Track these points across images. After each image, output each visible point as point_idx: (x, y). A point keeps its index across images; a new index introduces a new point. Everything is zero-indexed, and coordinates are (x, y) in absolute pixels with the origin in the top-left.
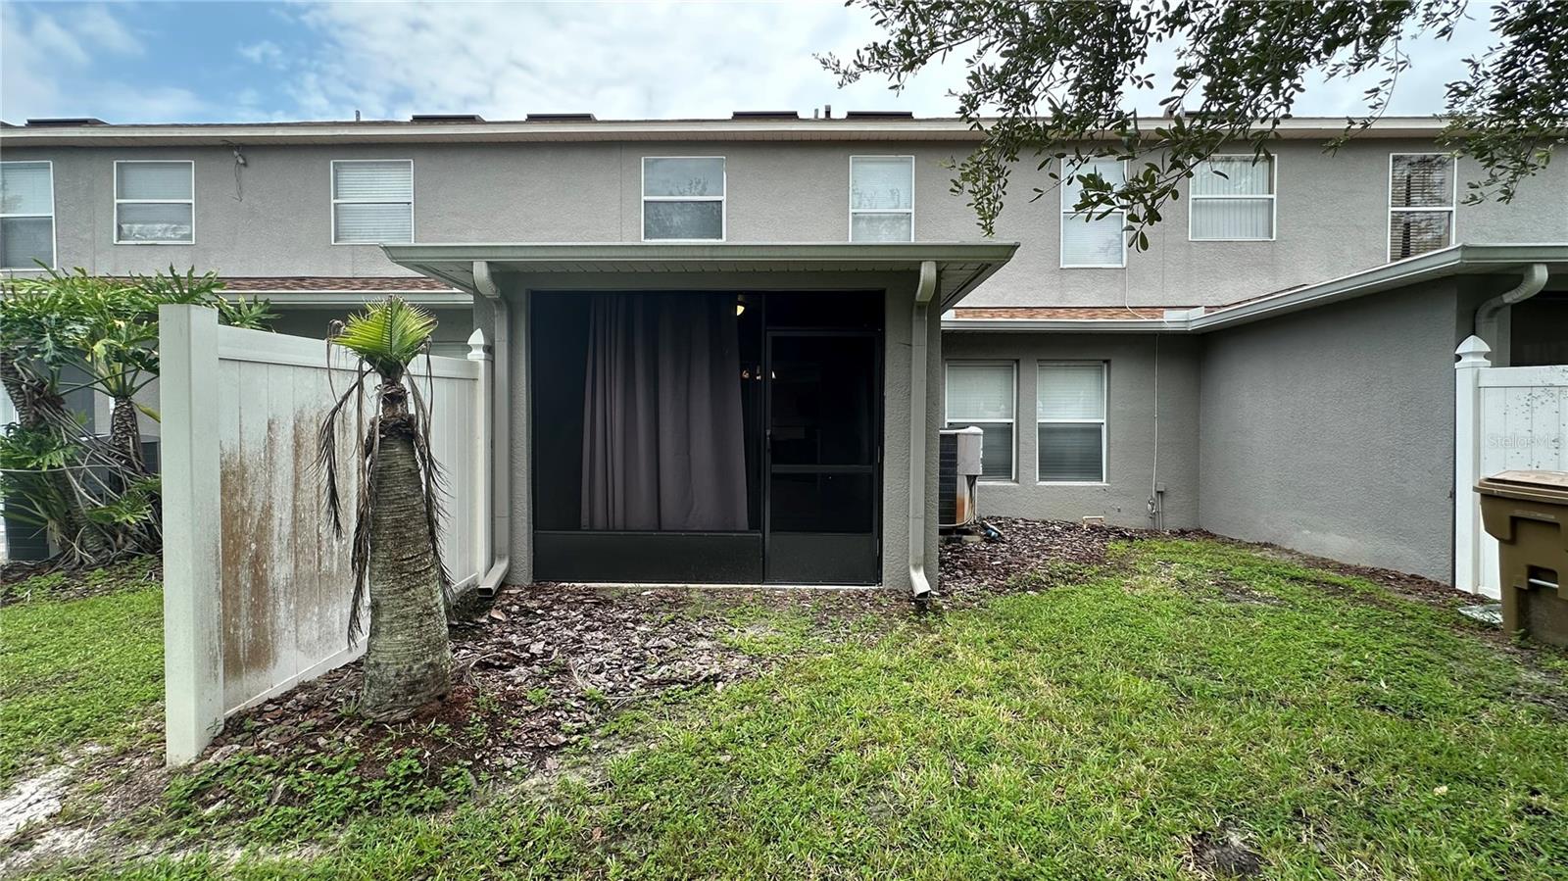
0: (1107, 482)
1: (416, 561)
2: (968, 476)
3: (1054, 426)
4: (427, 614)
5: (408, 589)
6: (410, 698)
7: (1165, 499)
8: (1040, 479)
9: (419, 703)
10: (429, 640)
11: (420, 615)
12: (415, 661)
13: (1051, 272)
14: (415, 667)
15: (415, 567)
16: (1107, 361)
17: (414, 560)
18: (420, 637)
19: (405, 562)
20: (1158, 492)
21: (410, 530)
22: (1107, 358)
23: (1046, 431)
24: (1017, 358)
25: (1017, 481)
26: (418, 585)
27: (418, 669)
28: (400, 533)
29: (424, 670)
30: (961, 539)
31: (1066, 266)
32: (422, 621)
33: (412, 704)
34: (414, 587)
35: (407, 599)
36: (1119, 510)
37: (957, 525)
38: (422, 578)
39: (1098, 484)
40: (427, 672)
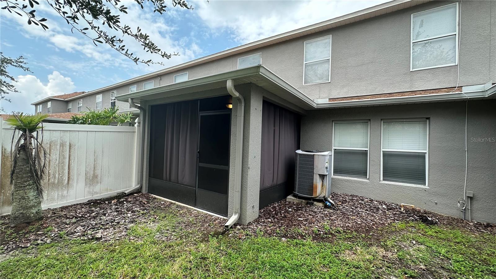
0: (428, 186)
1: (21, 184)
2: (320, 175)
3: (393, 153)
4: (22, 199)
5: (17, 191)
6: (15, 221)
7: (474, 202)
8: (384, 180)
9: (17, 223)
10: (22, 206)
11: (20, 198)
12: (17, 211)
13: (404, 74)
14: (17, 213)
15: (20, 185)
16: (427, 118)
17: (20, 183)
18: (19, 205)
19: (18, 183)
20: (468, 197)
21: (20, 175)
22: (429, 117)
23: (386, 155)
24: (370, 119)
25: (369, 179)
26: (20, 190)
27: (17, 214)
28: (17, 175)
29: (19, 214)
30: (313, 203)
31: (414, 70)
32: (20, 200)
33: (15, 223)
34: (19, 191)
35: (17, 194)
36: (436, 204)
37: (313, 196)
38: (22, 188)
39: (422, 186)
40: (20, 215)
